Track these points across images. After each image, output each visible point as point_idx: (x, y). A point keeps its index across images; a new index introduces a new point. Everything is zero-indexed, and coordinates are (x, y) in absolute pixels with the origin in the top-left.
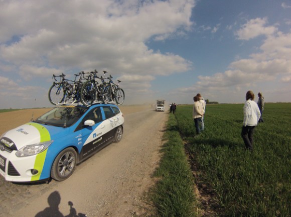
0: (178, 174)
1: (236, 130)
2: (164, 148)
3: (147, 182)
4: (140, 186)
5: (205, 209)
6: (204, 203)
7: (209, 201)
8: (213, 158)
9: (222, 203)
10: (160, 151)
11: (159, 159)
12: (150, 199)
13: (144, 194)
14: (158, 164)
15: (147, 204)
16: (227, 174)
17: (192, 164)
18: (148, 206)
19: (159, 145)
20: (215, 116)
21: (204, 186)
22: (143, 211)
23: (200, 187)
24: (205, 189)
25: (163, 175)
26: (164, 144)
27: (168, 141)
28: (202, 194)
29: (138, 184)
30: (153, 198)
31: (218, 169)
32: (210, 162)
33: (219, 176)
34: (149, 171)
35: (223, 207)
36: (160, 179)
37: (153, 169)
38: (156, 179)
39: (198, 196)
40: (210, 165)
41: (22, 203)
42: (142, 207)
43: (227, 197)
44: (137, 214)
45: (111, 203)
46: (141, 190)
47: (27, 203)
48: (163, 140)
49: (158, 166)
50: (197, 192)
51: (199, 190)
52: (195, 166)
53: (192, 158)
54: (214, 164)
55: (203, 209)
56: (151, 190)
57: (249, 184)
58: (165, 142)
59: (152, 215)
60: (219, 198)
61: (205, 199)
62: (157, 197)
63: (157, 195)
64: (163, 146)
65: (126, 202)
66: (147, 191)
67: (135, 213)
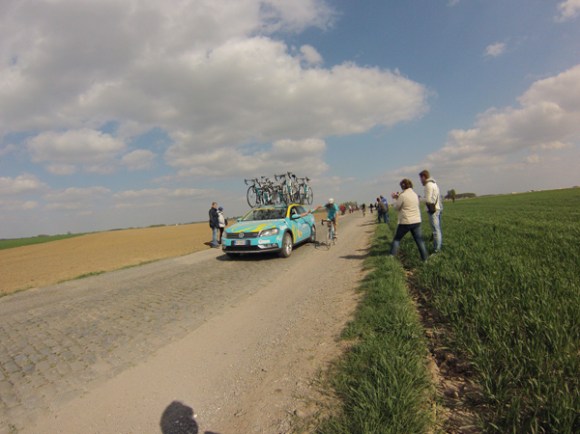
0: (393, 332)
1: (515, 240)
2: (366, 283)
3: (328, 350)
4: (312, 358)
5: (451, 406)
6: (450, 395)
7: (461, 389)
8: (469, 298)
9: (489, 391)
10: (358, 290)
11: (355, 305)
12: (329, 385)
13: (319, 373)
14: (351, 315)
15: (322, 393)
16: (501, 329)
17: (424, 315)
18: (324, 397)
19: (356, 279)
20: (469, 219)
21: (450, 356)
22: (314, 409)
23: (440, 358)
24: (451, 364)
25: (361, 335)
26: (367, 276)
27: (374, 270)
28: (446, 376)
29: (307, 354)
30: (336, 381)
31: (479, 319)
32: (461, 306)
33: (483, 334)
34: (332, 329)
35: (493, 402)
36: (355, 342)
37: (341, 325)
38: (346, 343)
39: (437, 379)
40: (462, 313)
41: (76, 390)
42: (310, 401)
43: (500, 378)
44: (300, 414)
45: (249, 393)
46: (312, 367)
47: (86, 390)
48: (363, 270)
49: (351, 319)
50: (434, 368)
51: (439, 365)
52: (430, 316)
53: (423, 302)
54: (470, 311)
55: (447, 406)
56: (333, 366)
57: (550, 349)
58: (367, 272)
59: (331, 417)
60: (483, 381)
61: (452, 386)
62: (345, 380)
63: (344, 375)
64: (363, 281)
65: (279, 391)
66: (325, 369)
67: (295, 412)
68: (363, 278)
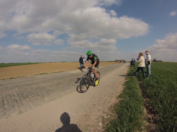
0: (134, 98)
3: (114, 101)
4: (110, 102)
5: (149, 122)
6: (149, 119)
7: (153, 118)
8: (158, 91)
10: (124, 85)
11: (123, 89)
12: (114, 110)
13: (111, 107)
14: (122, 91)
15: (112, 112)
16: (167, 101)
17: (143, 95)
19: (123, 82)
20: (160, 68)
21: (150, 107)
22: (109, 116)
23: (147, 108)
24: (150, 110)
25: (124, 97)
27: (129, 80)
28: (148, 113)
29: (108, 101)
30: (116, 109)
31: (161, 97)
32: (155, 93)
33: (161, 102)
34: (116, 95)
36: (123, 99)
37: (119, 94)
38: (119, 99)
39: (146, 114)
40: (155, 96)
42: (108, 114)
43: (165, 115)
44: (105, 117)
46: (110, 105)
48: (126, 79)
49: (122, 93)
50: (145, 110)
51: (146, 110)
52: (145, 95)
53: (143, 91)
54: (158, 94)
55: (148, 122)
56: (116, 105)
58: (127, 80)
60: (160, 116)
61: (150, 116)
63: (119, 108)
65: (99, 110)
66: (113, 105)
67: (103, 117)
68: (125, 82)
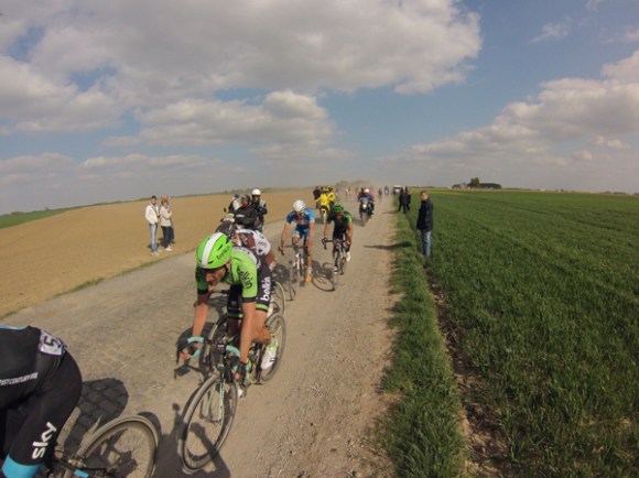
0: (432, 387)
3: (372, 403)
4: (357, 412)
6: (478, 449)
7: (488, 444)
12: (379, 445)
13: (368, 431)
14: (388, 358)
15: (375, 454)
17: (454, 356)
18: (376, 458)
21: (479, 411)
23: (471, 412)
25: (401, 389)
28: (475, 431)
29: (352, 407)
30: (385, 441)
34: (370, 375)
36: (395, 397)
37: (379, 371)
38: (388, 396)
39: (467, 433)
43: (523, 444)
44: (359, 475)
46: (363, 420)
49: (388, 363)
50: (465, 422)
52: (460, 359)
56: (381, 425)
61: (479, 441)
62: (394, 441)
63: (393, 436)
65: (334, 450)
66: (372, 426)
